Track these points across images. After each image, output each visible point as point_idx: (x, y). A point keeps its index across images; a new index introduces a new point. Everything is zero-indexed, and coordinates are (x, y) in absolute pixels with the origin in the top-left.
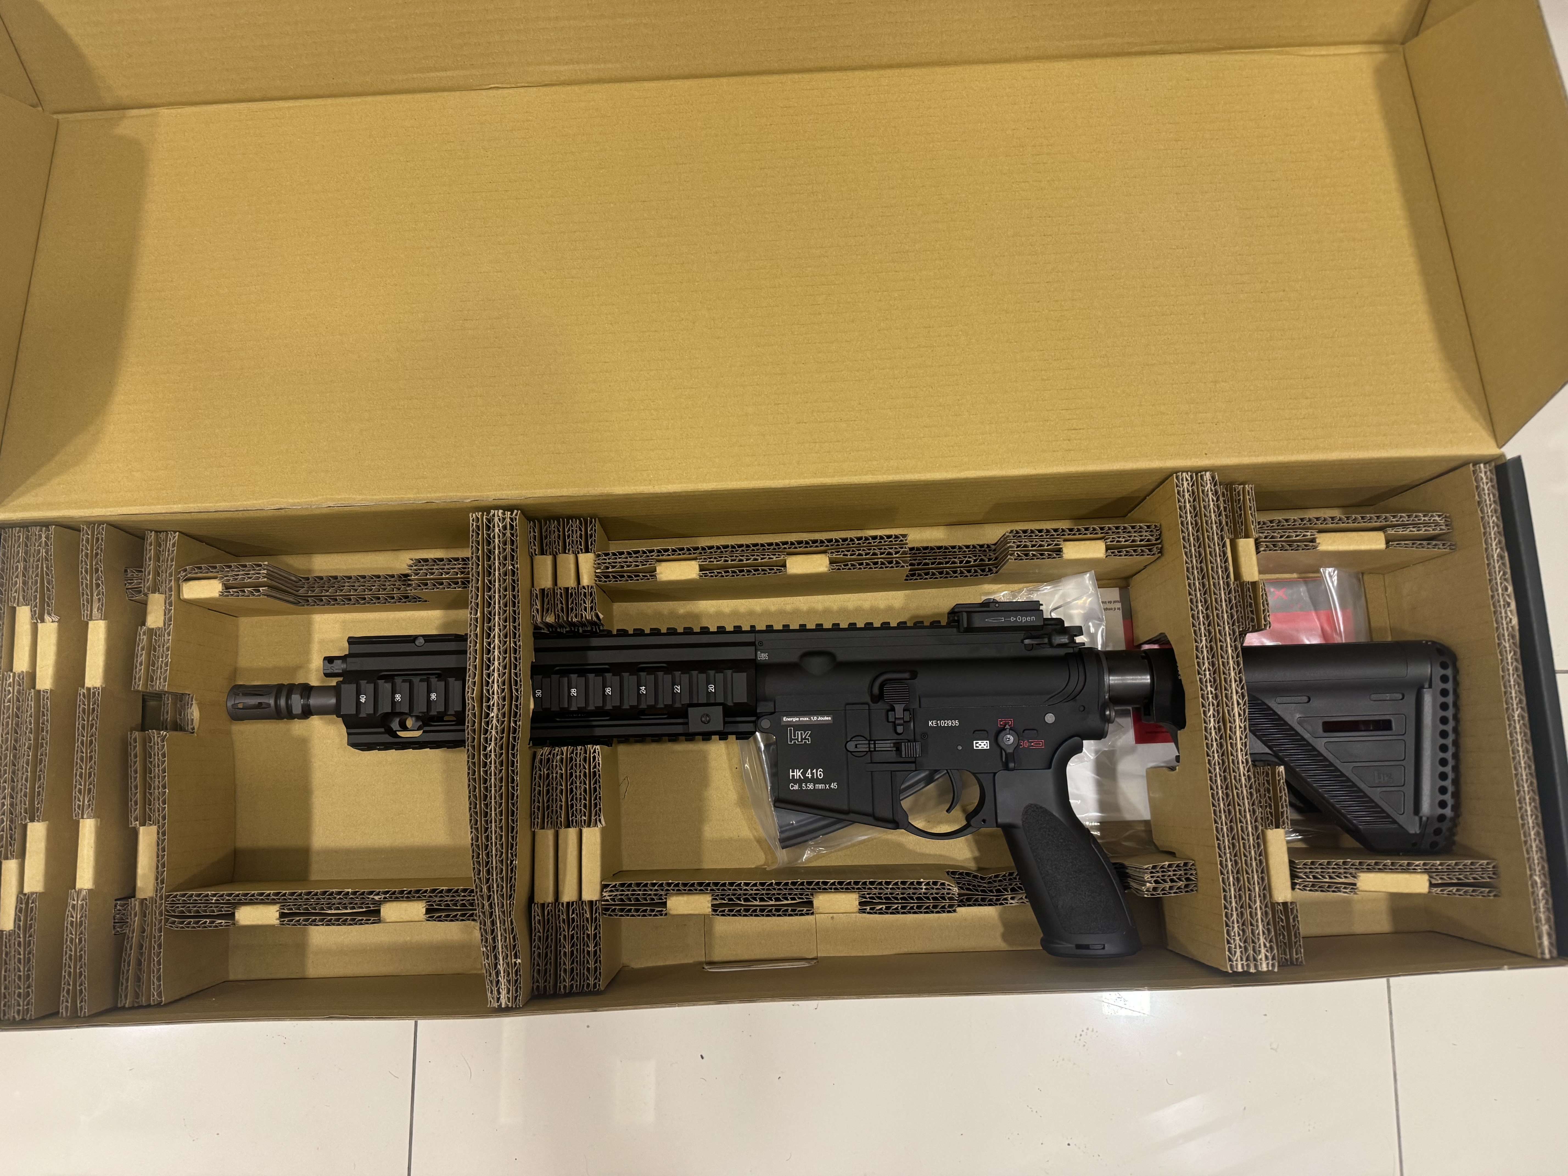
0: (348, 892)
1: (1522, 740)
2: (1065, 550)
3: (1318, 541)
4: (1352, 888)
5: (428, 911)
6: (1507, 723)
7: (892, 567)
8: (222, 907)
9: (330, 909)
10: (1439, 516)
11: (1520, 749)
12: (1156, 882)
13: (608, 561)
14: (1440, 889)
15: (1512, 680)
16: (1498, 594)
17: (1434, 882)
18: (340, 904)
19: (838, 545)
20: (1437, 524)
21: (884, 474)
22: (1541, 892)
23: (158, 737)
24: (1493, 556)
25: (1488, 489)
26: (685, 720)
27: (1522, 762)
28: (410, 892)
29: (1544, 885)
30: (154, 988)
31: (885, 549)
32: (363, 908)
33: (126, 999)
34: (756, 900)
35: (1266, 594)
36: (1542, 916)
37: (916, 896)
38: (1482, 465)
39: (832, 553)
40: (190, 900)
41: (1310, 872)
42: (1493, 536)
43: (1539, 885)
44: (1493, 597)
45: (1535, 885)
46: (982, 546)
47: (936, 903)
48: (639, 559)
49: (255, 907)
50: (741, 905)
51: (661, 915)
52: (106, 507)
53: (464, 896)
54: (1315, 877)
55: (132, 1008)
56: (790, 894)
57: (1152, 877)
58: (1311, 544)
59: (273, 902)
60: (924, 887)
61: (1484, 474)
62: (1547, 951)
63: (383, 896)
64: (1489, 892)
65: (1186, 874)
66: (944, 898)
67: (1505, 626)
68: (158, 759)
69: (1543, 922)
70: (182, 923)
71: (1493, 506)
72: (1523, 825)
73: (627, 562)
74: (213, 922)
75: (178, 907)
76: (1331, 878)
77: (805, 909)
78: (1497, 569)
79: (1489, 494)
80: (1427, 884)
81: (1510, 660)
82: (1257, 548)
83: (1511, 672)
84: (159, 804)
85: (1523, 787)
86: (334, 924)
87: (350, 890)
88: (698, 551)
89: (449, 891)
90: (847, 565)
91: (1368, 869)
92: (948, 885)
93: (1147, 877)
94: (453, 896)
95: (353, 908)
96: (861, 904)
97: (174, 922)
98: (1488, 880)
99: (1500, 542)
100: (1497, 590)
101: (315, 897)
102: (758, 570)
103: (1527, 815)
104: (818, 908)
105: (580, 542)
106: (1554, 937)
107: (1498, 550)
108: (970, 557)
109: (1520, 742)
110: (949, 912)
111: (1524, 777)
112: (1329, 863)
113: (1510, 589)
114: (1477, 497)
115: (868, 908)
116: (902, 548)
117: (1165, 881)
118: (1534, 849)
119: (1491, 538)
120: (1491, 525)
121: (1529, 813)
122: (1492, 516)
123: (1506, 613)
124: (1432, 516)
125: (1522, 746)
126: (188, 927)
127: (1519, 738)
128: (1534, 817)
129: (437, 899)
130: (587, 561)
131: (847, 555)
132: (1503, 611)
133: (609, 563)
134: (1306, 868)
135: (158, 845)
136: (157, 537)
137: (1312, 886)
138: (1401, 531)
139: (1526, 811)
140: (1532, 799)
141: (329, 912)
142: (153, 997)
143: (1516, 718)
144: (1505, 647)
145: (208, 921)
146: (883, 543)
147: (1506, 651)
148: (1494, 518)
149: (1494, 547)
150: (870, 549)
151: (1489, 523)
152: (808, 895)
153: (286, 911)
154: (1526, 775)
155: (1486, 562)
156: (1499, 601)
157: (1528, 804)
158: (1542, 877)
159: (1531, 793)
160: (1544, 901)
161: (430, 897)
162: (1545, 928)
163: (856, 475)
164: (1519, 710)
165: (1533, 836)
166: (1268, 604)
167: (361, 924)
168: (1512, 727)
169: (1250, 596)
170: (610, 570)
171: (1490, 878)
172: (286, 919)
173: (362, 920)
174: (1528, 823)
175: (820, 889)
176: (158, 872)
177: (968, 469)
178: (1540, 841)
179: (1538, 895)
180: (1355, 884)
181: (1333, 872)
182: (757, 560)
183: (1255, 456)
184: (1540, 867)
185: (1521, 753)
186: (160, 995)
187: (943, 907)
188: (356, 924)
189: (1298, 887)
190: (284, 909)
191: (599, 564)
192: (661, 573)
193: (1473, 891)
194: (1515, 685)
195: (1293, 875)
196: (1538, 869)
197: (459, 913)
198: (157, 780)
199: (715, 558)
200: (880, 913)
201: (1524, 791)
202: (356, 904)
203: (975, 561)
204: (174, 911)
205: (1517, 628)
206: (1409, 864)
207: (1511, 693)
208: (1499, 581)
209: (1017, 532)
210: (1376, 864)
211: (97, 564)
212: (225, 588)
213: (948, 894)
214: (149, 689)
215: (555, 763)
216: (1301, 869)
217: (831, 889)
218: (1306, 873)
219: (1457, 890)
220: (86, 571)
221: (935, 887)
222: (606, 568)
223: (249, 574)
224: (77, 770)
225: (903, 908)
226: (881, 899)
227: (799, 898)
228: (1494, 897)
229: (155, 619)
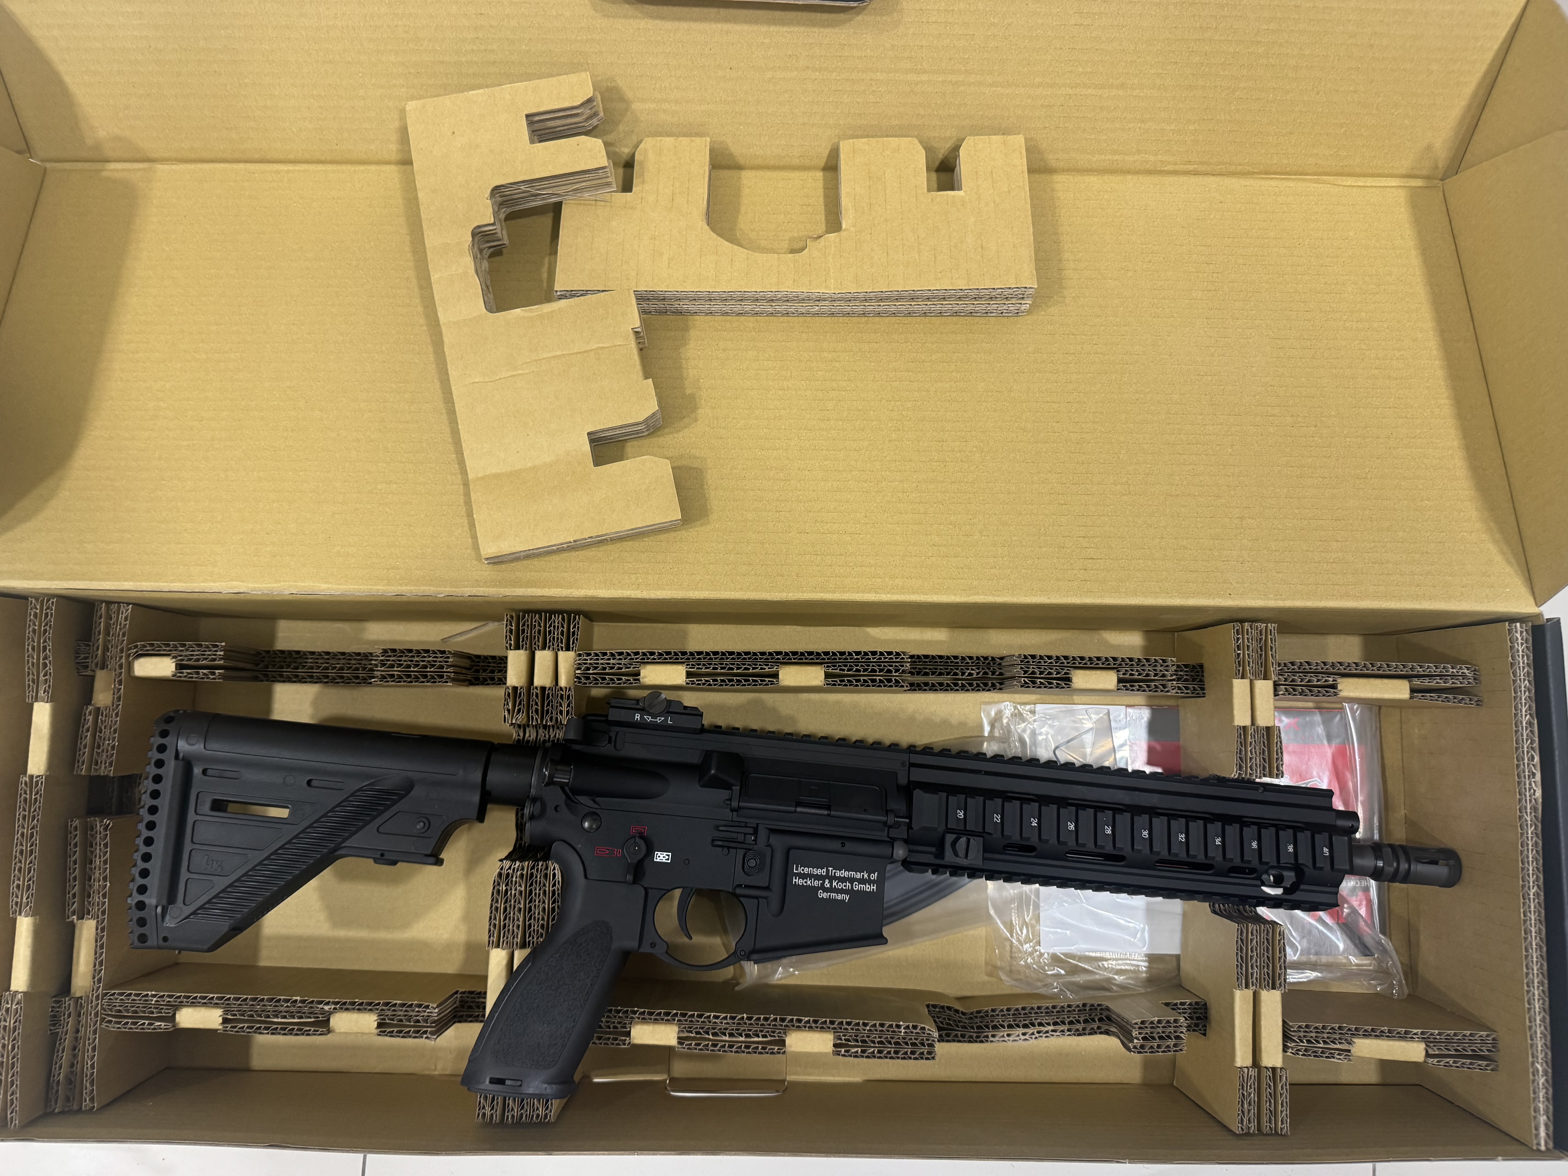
0: (296, 1001)
1: (1535, 920)
2: (1074, 680)
3: (1339, 687)
4: (1346, 1055)
5: (380, 1025)
6: (1522, 900)
7: (891, 686)
8: (162, 1009)
9: (276, 1016)
10: (1468, 669)
11: (1533, 930)
12: (1144, 1039)
13: (589, 662)
14: (1436, 1060)
15: (1530, 856)
16: (1524, 764)
17: (1431, 1052)
18: (286, 1012)
19: (836, 659)
20: (1464, 676)
21: (888, 593)
22: (1542, 1080)
23: (101, 826)
24: (1522, 723)
25: (1523, 652)
27: (1534, 944)
28: (361, 1004)
29: (1545, 1073)
30: (86, 1093)
31: (885, 666)
32: (310, 1018)
33: (56, 1104)
34: (726, 1035)
35: (1281, 742)
36: (1541, 1106)
37: (894, 1040)
38: (1518, 624)
39: (828, 667)
40: (128, 999)
41: (1305, 1036)
42: (1523, 701)
43: (1541, 1073)
44: (1518, 766)
45: (1536, 1073)
46: (986, 658)
47: (914, 1049)
48: (623, 662)
49: (198, 1009)
50: (709, 1040)
51: (624, 1044)
53: (418, 1011)
54: (1309, 1041)
55: (62, 1113)
56: (761, 1031)
57: (1140, 1033)
58: (1332, 690)
59: (216, 1005)
60: (903, 1031)
61: (1520, 632)
62: (1543, 1143)
63: (333, 1007)
64: (1487, 1065)
65: (1175, 1032)
66: (923, 1044)
67: (1528, 798)
68: (100, 849)
69: (1542, 1112)
70: (119, 1023)
71: (1526, 670)
72: (1529, 1009)
73: (609, 664)
74: (152, 1024)
75: (115, 1006)
76: (1325, 1042)
77: (776, 1048)
78: (1525, 737)
79: (1523, 656)
80: (1424, 1053)
81: (1530, 835)
82: (1275, 690)
83: (1530, 847)
84: (99, 898)
85: (1533, 970)
86: (279, 1034)
87: (298, 998)
88: (686, 657)
89: (403, 1005)
90: (844, 681)
91: (1364, 1035)
92: (929, 1030)
93: (1135, 1033)
94: (406, 1011)
95: (301, 1017)
96: (835, 1045)
97: (110, 1022)
98: (1487, 1053)
99: (1530, 708)
100: (1523, 759)
101: (262, 1004)
102: (749, 680)
103: (1534, 999)
104: (791, 1046)
105: (562, 640)
106: (1551, 1128)
107: (1528, 717)
108: (972, 670)
109: (1533, 922)
110: (927, 1059)
111: (1535, 959)
112: (1324, 1027)
113: (1537, 759)
114: (1510, 658)
115: (843, 1050)
116: (902, 666)
117: (1153, 1038)
118: (1539, 1035)
119: (1521, 703)
120: (1523, 689)
121: (1536, 997)
122: (1524, 680)
123: (1530, 784)
124: (1461, 668)
125: (1535, 926)
126: (125, 1028)
127: (1533, 918)
128: (1541, 1002)
129: (390, 1013)
130: (567, 659)
131: (844, 670)
132: (1527, 782)
133: (590, 664)
134: (1300, 1031)
135: (96, 941)
136: (107, 608)
137: (1305, 1051)
138: (1426, 683)
139: (1534, 995)
140: (1541, 983)
141: (276, 1020)
142: (86, 1101)
143: (1532, 896)
144: (1526, 821)
145: (147, 1022)
146: (883, 660)
147: (1527, 825)
148: (1526, 682)
149: (1524, 713)
150: (869, 666)
151: (1520, 687)
152: (780, 1033)
153: (229, 1017)
154: (1537, 958)
155: (1514, 729)
156: (1524, 772)
157: (1536, 988)
158: (1544, 1065)
159: (1540, 976)
160: (1544, 1091)
161: (382, 1010)
162: (1543, 1119)
163: (858, 592)
164: (1536, 888)
165: (1538, 1022)
166: (1282, 753)
167: (308, 1035)
168: (1527, 906)
169: (1264, 742)
170: (591, 672)
171: (1488, 1050)
172: (230, 1026)
173: (310, 1030)
174: (1535, 1008)
175: (793, 1026)
176: (95, 970)
177: (978, 594)
178: (1545, 1028)
179: (1538, 1084)
180: (1349, 1051)
181: (1328, 1038)
182: (749, 669)
183: (1282, 599)
184: (1543, 1055)
185: (1534, 934)
186: (92, 1100)
187: (922, 1053)
188: (303, 1034)
189: (1290, 1050)
190: (227, 1014)
191: (580, 664)
192: (645, 677)
193: (1471, 1064)
194: (1533, 862)
195: (1286, 1037)
196: (1540, 1056)
197: (412, 1029)
198: (97, 872)
199: (704, 665)
200: (854, 1057)
201: (1533, 974)
202: (305, 1013)
203: (978, 674)
204: (111, 1010)
205: (1540, 800)
206: (1406, 1032)
207: (1528, 870)
208: (1526, 749)
209: (1026, 657)
210: (1373, 1030)
211: (45, 641)
212: (180, 667)
213: (928, 1040)
214: (93, 773)
215: (514, 879)
216: (1294, 1031)
217: (805, 1027)
218: (1300, 1037)
219: (1454, 1062)
220: (33, 649)
221: (915, 1031)
222: (588, 669)
223: (204, 655)
224: (15, 864)
225: (880, 1052)
226: (857, 1041)
227: (770, 1036)
228: (1492, 1070)
229: (102, 697)
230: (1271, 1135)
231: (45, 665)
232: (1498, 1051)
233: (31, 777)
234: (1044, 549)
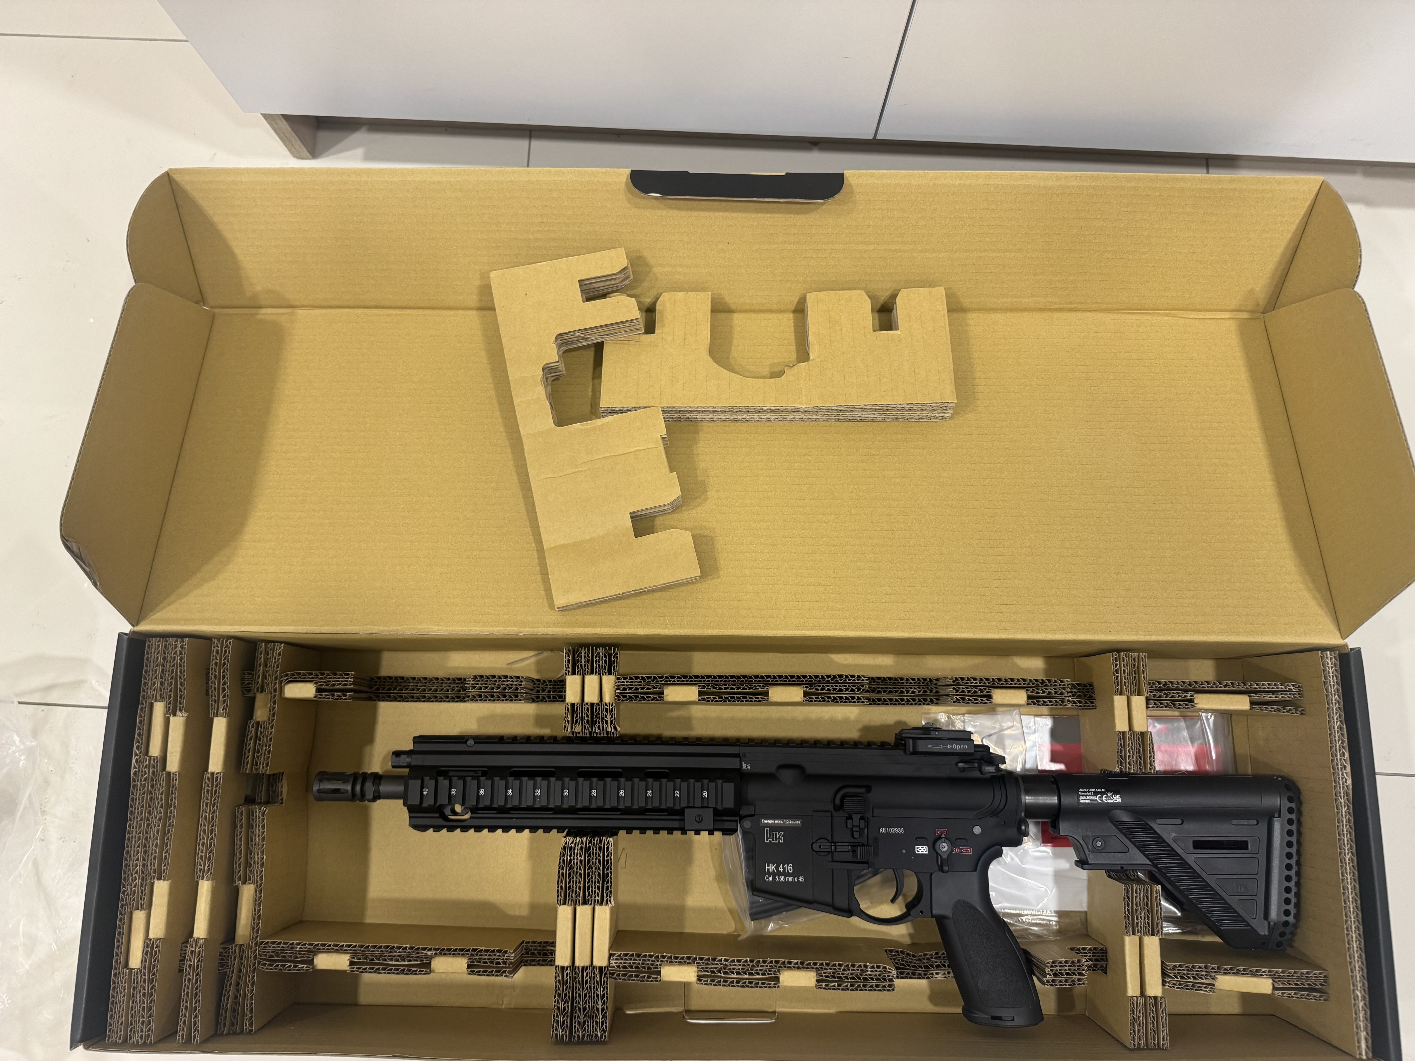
0: (406, 947)
1: (1351, 879)
2: (994, 697)
3: (1196, 701)
4: (1211, 988)
5: (469, 967)
6: (1340, 864)
7: (854, 702)
8: (305, 954)
9: (391, 960)
10: (1293, 686)
11: (1349, 887)
12: (1055, 974)
13: (626, 684)
14: (1281, 992)
15: (1345, 830)
16: (1337, 759)
17: (1276, 986)
18: (399, 956)
19: (812, 681)
20: (1290, 691)
21: (853, 630)
22: (1361, 1004)
23: (259, 812)
24: (1334, 728)
25: (1333, 673)
26: (682, 817)
27: (1350, 897)
28: (456, 950)
29: (1364, 998)
30: (247, 1019)
31: (849, 686)
32: (417, 961)
33: (224, 1027)
34: (734, 974)
35: (1152, 744)
36: (1361, 1024)
37: (863, 976)
38: (1328, 653)
39: (806, 687)
40: (279, 947)
41: (1178, 973)
42: (1335, 711)
43: (1360, 998)
44: (1333, 761)
45: (1356, 998)
46: (925, 680)
47: (878, 983)
48: (652, 683)
49: (330, 955)
50: (721, 977)
51: (657, 981)
52: (231, 625)
53: (499, 956)
54: (1182, 977)
55: (228, 1034)
56: (761, 970)
57: (1051, 970)
58: (1190, 704)
59: (346, 952)
60: (870, 970)
61: (1330, 660)
62: (1364, 1053)
63: (434, 952)
64: (1321, 996)
65: (1078, 969)
66: (885, 979)
67: (1341, 785)
68: (259, 830)
69: (1362, 1029)
70: (271, 965)
71: (1335, 687)
72: (1349, 948)
73: (641, 685)
74: (297, 966)
75: (269, 952)
76: (1194, 978)
77: (773, 983)
78: (1337, 738)
79: (1333, 676)
80: (1271, 987)
81: (1344, 814)
82: (1147, 704)
83: (1345, 823)
84: (258, 867)
85: (1351, 918)
86: (394, 973)
87: (408, 946)
88: (698, 679)
89: (487, 951)
90: (818, 698)
91: (1224, 973)
92: (889, 969)
93: (1047, 970)
94: (490, 955)
95: (410, 961)
96: (817, 981)
97: (265, 964)
98: (1320, 987)
99: (1340, 716)
100: (1336, 756)
101: (380, 950)
102: (746, 698)
103: (1353, 941)
104: (783, 982)
105: (605, 667)
106: (1370, 1042)
107: (1339, 723)
108: (915, 688)
109: (1349, 880)
110: (888, 990)
111: (1352, 910)
112: (1193, 967)
113: (1347, 755)
114: (1323, 678)
115: (824, 984)
116: (863, 686)
117: (1062, 974)
118: (1357, 968)
119: (1333, 712)
120: (1334, 701)
121: (1354, 939)
122: (1335, 695)
123: (1342, 774)
124: (1288, 685)
125: (1351, 884)
126: (276, 969)
127: (1349, 878)
128: (1358, 942)
129: (477, 957)
130: (609, 682)
131: (818, 690)
132: (1340, 773)
133: (627, 685)
134: (1175, 970)
135: (256, 901)
136: (266, 646)
137: (1179, 985)
138: (1262, 698)
139: (1352, 937)
140: (1358, 928)
141: (391, 963)
142: (246, 1025)
143: (1347, 861)
144: (1341, 803)
145: (293, 965)
146: (848, 681)
147: (1341, 806)
148: (1336, 696)
149: (1335, 720)
150: (837, 686)
151: (1332, 700)
152: (775, 971)
153: (356, 960)
154: (1353, 908)
155: (1329, 732)
156: (1337, 765)
157: (1353, 932)
158: (1363, 992)
159: (1357, 922)
160: (1363, 1012)
161: (471, 954)
162: (1363, 1034)
163: (830, 630)
164: (1350, 854)
165: (1356, 958)
166: (1153, 752)
167: (415, 974)
168: (1344, 868)
169: (1139, 744)
170: (627, 691)
171: (1321, 985)
172: (356, 967)
173: (417, 971)
174: (1353, 947)
175: (785, 966)
176: (254, 923)
177: (921, 631)
178: (1362, 963)
179: (1359, 1007)
180: (1213, 985)
181: (1197, 974)
182: (746, 689)
183: (1149, 635)
184: (1361, 984)
185: (1350, 890)
186: (251, 1025)
187: (884, 986)
188: (412, 974)
189: (1168, 984)
190: (354, 958)
191: (619, 686)
192: (667, 695)
193: (1308, 995)
194: (1347, 834)
195: (1164, 974)
196: (1359, 985)
197: (495, 970)
198: (257, 847)
199: (712, 686)
200: (833, 989)
201: (1351, 921)
202: (412, 957)
203: (919, 692)
204: (265, 955)
205: (1351, 787)
206: (1257, 970)
207: (1344, 840)
208: (1338, 748)
209: (957, 679)
210: (1231, 969)
211: (224, 671)
212: (319, 690)
213: (888, 976)
214: (254, 771)
215: (576, 851)
216: (1170, 969)
217: (794, 967)
218: (1175, 973)
219: (1295, 994)
220: (215, 677)
221: (878, 970)
222: (625, 689)
223: (338, 681)
224: (200, 840)
225: (852, 985)
226: (834, 977)
227: (768, 974)
228: (1325, 1000)
229: (260, 714)
230: (1156, 1049)
231: (224, 689)
232: (1328, 985)
233: (213, 774)
234: (969, 597)
